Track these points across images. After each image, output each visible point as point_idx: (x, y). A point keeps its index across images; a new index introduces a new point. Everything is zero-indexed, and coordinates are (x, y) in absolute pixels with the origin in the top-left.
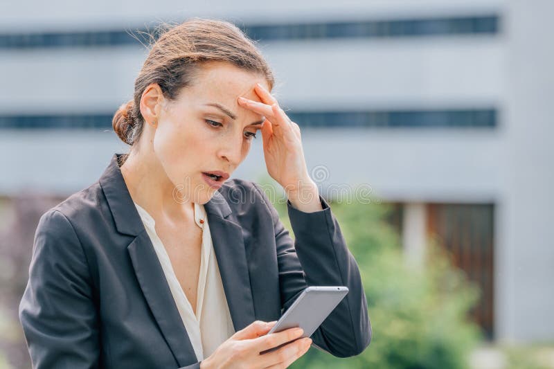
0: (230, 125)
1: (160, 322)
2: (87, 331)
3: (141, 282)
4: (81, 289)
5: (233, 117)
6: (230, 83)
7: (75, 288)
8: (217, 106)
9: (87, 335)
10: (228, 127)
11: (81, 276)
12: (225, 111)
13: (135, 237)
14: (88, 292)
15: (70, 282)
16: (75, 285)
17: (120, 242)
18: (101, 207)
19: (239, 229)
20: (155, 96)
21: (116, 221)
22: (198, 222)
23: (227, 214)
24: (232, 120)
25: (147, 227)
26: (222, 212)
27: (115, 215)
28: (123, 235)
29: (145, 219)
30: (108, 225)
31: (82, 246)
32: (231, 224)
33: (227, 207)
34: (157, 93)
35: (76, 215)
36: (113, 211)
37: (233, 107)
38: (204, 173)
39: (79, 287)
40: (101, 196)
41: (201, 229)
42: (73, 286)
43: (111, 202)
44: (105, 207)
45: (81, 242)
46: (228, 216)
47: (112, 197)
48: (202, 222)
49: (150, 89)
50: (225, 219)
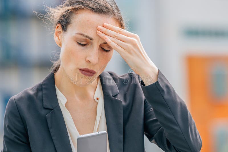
0: (92, 44)
3: (52, 134)
4: (20, 139)
5: (91, 39)
6: (88, 21)
8: (82, 34)
10: (91, 45)
12: (86, 37)
13: (52, 110)
14: (24, 140)
15: (14, 135)
16: (16, 136)
17: (43, 112)
18: (36, 94)
19: (121, 102)
20: (60, 31)
21: (44, 101)
22: (95, 99)
23: (116, 94)
24: (91, 41)
25: (62, 104)
26: (112, 93)
27: (44, 98)
28: (46, 109)
29: (62, 99)
30: (39, 103)
31: (20, 116)
32: (116, 100)
33: (117, 90)
34: (60, 29)
35: (20, 99)
36: (44, 96)
37: (91, 33)
38: (80, 70)
39: (19, 137)
40: (40, 88)
41: (97, 103)
42: (15, 137)
43: (44, 91)
44: (40, 94)
45: (19, 114)
46: (117, 95)
47: (45, 89)
48: (97, 99)
49: (58, 27)
50: (113, 97)
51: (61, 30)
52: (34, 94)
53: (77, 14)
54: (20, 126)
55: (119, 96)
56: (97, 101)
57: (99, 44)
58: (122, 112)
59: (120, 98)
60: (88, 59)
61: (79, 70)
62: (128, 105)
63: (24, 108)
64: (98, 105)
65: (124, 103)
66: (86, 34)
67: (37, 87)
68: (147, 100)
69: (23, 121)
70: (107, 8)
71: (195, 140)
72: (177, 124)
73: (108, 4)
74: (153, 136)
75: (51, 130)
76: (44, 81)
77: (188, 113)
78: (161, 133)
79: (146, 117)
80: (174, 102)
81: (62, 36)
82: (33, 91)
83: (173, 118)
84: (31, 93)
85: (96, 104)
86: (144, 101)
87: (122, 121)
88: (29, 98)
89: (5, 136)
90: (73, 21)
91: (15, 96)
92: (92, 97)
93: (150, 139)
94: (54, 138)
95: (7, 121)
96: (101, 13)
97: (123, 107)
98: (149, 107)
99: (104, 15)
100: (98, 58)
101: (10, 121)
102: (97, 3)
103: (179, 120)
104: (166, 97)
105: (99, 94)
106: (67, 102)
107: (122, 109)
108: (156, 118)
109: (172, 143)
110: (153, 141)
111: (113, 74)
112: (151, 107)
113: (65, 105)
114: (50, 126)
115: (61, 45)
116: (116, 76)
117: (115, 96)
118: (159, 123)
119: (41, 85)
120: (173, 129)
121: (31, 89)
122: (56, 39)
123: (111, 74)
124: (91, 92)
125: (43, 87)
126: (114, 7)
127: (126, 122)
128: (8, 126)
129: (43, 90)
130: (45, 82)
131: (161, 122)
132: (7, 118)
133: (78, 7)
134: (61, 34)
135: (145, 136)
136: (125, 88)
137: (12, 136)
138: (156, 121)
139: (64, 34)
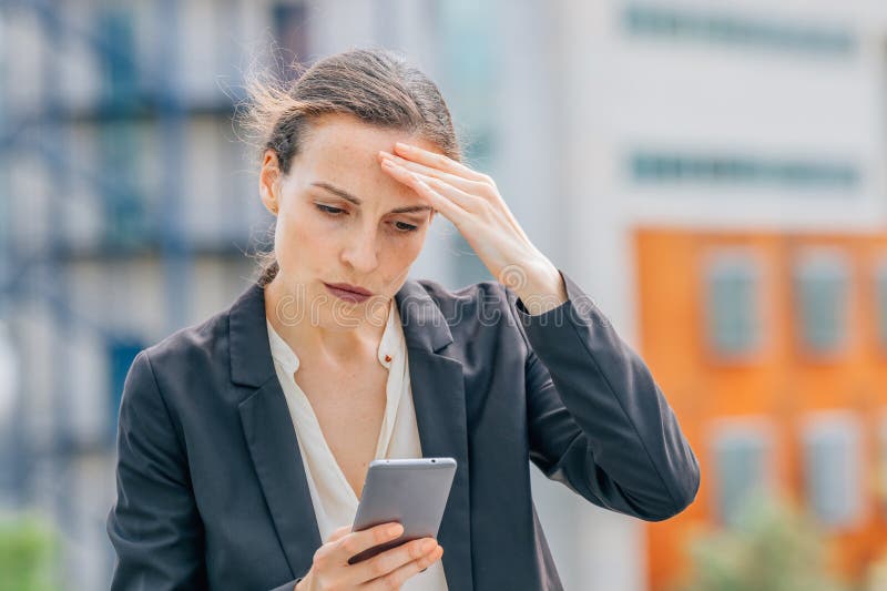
1: (278, 521)
2: (172, 533)
3: (256, 459)
4: (169, 474)
7: (157, 470)
9: (171, 539)
10: (357, 215)
11: (165, 452)
13: (257, 388)
14: (178, 476)
15: (148, 461)
16: (157, 465)
17: (231, 396)
18: (212, 344)
19: (459, 367)
20: (274, 171)
21: (233, 365)
22: (382, 359)
23: (442, 345)
24: (356, 206)
25: (284, 373)
26: (433, 343)
27: (233, 356)
28: (238, 386)
29: (285, 359)
30: (218, 372)
31: (165, 404)
32: (444, 361)
33: (446, 332)
34: (273, 166)
35: (165, 358)
36: (232, 349)
37: (352, 185)
38: (328, 286)
39: (161, 468)
40: (223, 328)
41: (387, 371)
42: (151, 466)
43: (234, 336)
44: (223, 344)
45: (163, 399)
46: (445, 347)
47: (237, 329)
48: (388, 359)
49: (269, 158)
50: (435, 352)
51: (276, 169)
52: (206, 344)
53: (316, 124)
54: (163, 434)
55: (451, 349)
56: (387, 365)
57: (380, 214)
58: (462, 395)
59: (455, 355)
60: (346, 257)
61: (324, 286)
62: (480, 376)
63: (175, 382)
64: (390, 378)
65: (467, 370)
66: (338, 186)
67: (213, 324)
68: (535, 356)
69: (173, 420)
70: (405, 111)
71: (680, 466)
72: (629, 424)
73: (407, 98)
74: (557, 459)
75: (252, 448)
76: (234, 308)
77: (658, 394)
78: (580, 453)
79: (533, 406)
80: (616, 360)
81: (278, 185)
82: (203, 335)
83: (617, 406)
84: (198, 340)
85: (384, 373)
86: (524, 362)
87: (462, 422)
88: (191, 356)
89: (122, 465)
90: (305, 147)
91: (149, 349)
92: (374, 355)
93: (547, 469)
94: (260, 470)
95: (128, 420)
96: (386, 123)
97: (466, 379)
98: (541, 377)
99: (393, 132)
100: (377, 255)
101: (135, 421)
102: (377, 96)
103: (634, 411)
104: (593, 344)
105: (392, 344)
106: (300, 368)
107: (463, 388)
108: (564, 408)
109: (612, 477)
110: (558, 473)
111: (433, 287)
112: (546, 378)
113: (296, 374)
114: (249, 435)
115: (276, 210)
116: (441, 292)
117: (440, 351)
118: (572, 420)
119: (226, 319)
120: (616, 437)
121: (198, 330)
122: (264, 193)
123: (428, 288)
124: (368, 342)
125: (232, 323)
126: (428, 104)
127: (473, 422)
128: (131, 436)
129: (231, 333)
130: (238, 310)
131: (577, 419)
132: (127, 411)
133: (319, 105)
134: (277, 181)
135: (531, 464)
136: (470, 328)
137: (143, 464)
138: (565, 415)
139: (283, 182)
